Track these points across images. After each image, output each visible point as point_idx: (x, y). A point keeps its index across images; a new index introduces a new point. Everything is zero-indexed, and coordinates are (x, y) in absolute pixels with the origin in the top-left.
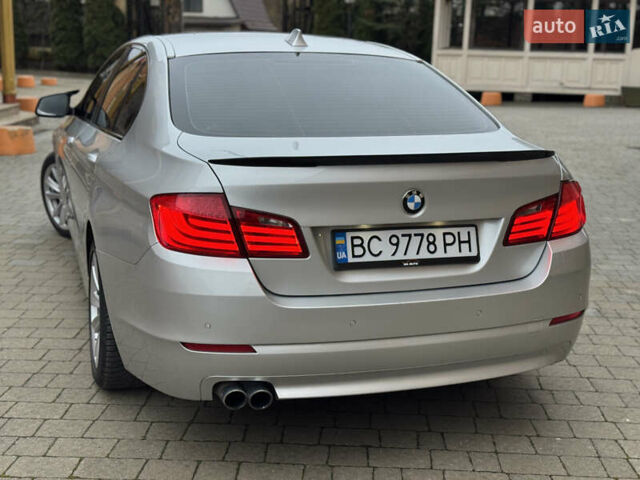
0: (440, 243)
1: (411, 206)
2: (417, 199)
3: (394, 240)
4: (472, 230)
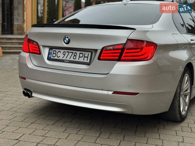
0: (78, 56)
1: (65, 41)
2: (67, 39)
3: (64, 53)
4: (90, 53)
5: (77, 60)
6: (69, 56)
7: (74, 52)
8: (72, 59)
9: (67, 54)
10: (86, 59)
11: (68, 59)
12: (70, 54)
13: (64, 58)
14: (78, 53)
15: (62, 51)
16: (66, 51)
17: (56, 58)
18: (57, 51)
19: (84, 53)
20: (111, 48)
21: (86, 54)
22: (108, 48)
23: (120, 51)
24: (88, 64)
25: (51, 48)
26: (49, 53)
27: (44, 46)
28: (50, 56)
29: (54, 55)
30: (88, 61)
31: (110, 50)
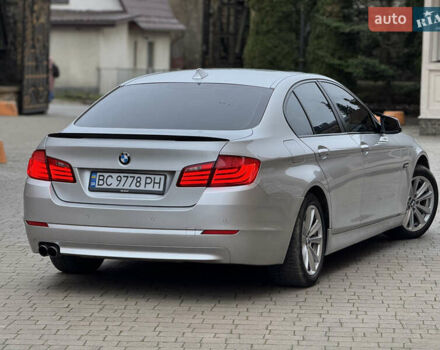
0: (143, 182)
1: (123, 160)
2: (126, 157)
3: (119, 179)
4: (163, 177)
5: (142, 188)
6: (129, 183)
7: (136, 176)
8: (133, 187)
9: (124, 179)
10: (157, 186)
11: (127, 187)
12: (130, 180)
13: (120, 187)
14: (143, 177)
15: (115, 175)
16: (122, 175)
17: (105, 186)
18: (106, 175)
19: (152, 177)
20: (196, 168)
21: (157, 178)
22: (191, 169)
23: (209, 172)
24: (161, 193)
25: (94, 171)
26: (91, 180)
27: (82, 170)
28: (93, 184)
29: (101, 182)
30: (161, 189)
31: (194, 171)
